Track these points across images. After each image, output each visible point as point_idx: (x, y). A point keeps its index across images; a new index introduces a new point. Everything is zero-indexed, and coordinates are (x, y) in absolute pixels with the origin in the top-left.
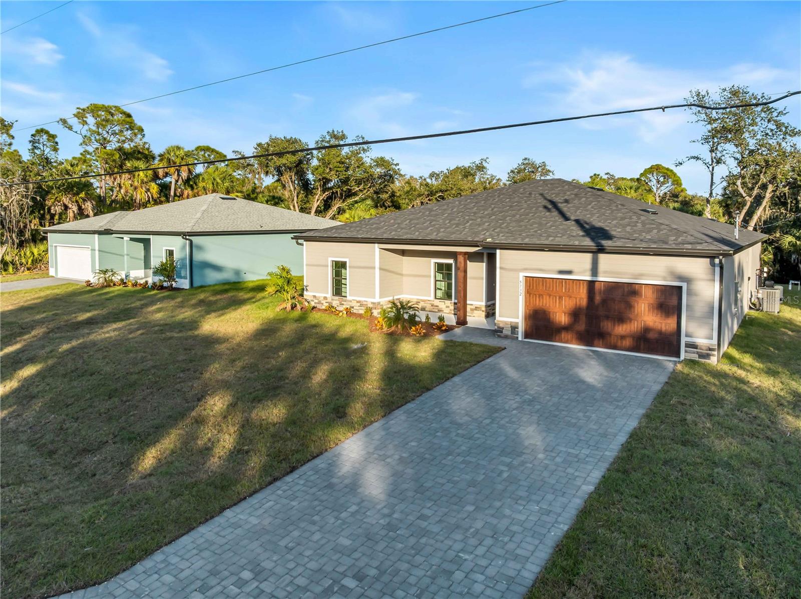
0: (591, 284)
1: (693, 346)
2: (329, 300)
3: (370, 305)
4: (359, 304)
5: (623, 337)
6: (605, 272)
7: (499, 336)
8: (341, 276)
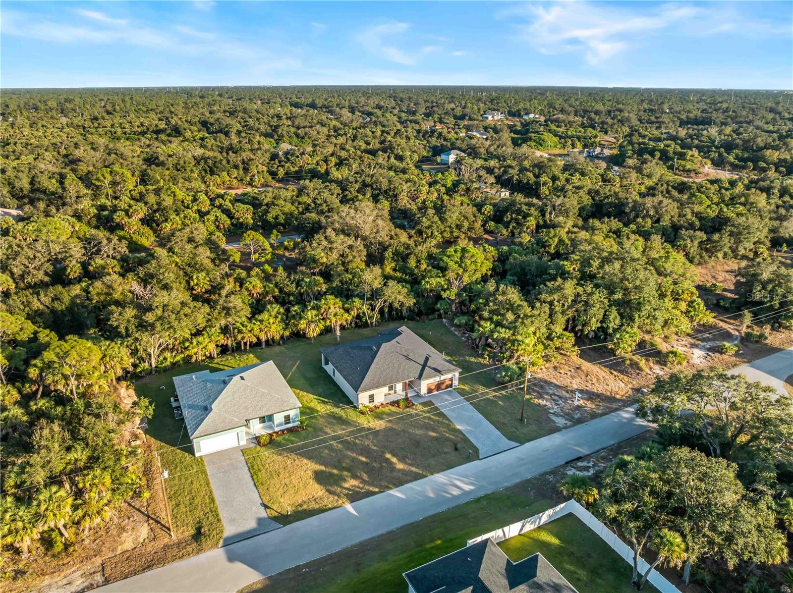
1: (455, 385)
3: (382, 402)
5: (444, 387)
8: (372, 398)
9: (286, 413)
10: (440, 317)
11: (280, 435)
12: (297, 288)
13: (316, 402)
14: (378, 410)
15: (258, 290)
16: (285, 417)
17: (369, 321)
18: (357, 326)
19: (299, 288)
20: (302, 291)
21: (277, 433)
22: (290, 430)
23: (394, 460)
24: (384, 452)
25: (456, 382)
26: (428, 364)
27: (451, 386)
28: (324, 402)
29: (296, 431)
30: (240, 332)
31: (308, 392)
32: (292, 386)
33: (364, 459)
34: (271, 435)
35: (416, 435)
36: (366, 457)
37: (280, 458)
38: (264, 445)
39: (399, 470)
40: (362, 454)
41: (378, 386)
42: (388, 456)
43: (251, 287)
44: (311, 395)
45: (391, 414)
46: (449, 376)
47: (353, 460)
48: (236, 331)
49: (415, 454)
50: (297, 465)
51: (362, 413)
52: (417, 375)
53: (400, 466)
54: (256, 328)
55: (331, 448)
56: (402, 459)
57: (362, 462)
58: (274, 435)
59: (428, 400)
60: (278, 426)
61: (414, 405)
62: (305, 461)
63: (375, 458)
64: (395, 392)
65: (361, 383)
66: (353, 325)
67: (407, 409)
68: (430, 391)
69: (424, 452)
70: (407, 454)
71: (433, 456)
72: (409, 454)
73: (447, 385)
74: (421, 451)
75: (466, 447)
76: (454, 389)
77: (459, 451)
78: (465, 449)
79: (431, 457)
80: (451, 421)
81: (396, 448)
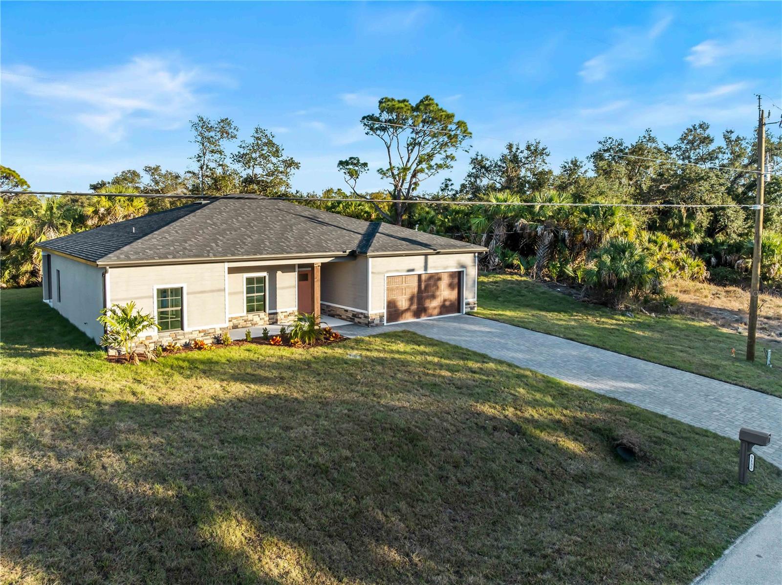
0: (420, 276)
1: (468, 304)
2: (154, 339)
3: (218, 332)
4: (202, 334)
5: (435, 308)
6: (431, 268)
7: (372, 326)
8: (171, 306)
14: (199, 355)
26: (382, 230)
27: (456, 305)
46: (449, 262)
52: (351, 247)
59: (397, 329)
61: (346, 339)
64: (274, 322)
65: (129, 243)
67: (322, 349)
68: (394, 310)
69: (460, 482)
70: (358, 500)
71: (526, 501)
72: (368, 501)
73: (445, 301)
74: (443, 479)
75: (671, 439)
76: (468, 314)
77: (645, 459)
78: (670, 444)
79: (516, 507)
80: (518, 367)
81: (282, 467)
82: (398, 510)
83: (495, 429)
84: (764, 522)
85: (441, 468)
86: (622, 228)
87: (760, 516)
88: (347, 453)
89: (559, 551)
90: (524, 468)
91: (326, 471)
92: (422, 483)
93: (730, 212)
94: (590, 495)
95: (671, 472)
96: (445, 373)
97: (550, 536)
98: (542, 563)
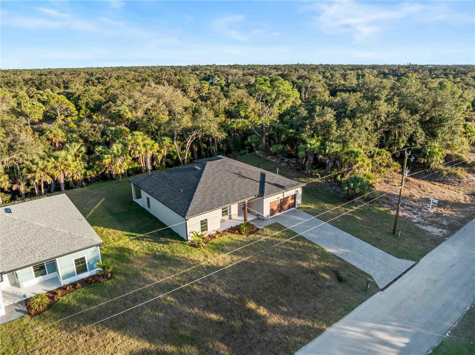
0: (281, 199)
1: (298, 204)
4: (213, 231)
5: (286, 208)
6: (285, 195)
7: (265, 220)
8: (204, 224)
9: (78, 255)
10: (251, 150)
11: (69, 292)
12: (102, 137)
13: (127, 239)
14: (215, 241)
15: (60, 139)
16: (77, 262)
17: (180, 159)
18: (168, 165)
19: (105, 137)
20: (108, 139)
21: (64, 288)
22: (85, 282)
23: (263, 311)
24: (242, 301)
25: (299, 201)
26: (266, 180)
27: (293, 205)
28: (138, 239)
29: (97, 281)
30: (29, 171)
31: (115, 228)
32: (92, 223)
33: (214, 316)
34: (54, 293)
35: (279, 267)
36: (216, 312)
37: (65, 335)
38: (38, 313)
39: (274, 327)
40: (207, 308)
41: (212, 208)
42: (252, 305)
43: (51, 136)
44: (120, 232)
45: (233, 245)
46: (292, 192)
47: (196, 320)
48: (25, 170)
49: (288, 296)
50: (97, 344)
51: (194, 245)
52: (257, 192)
53: (274, 319)
54: (50, 165)
55: (157, 306)
56: (273, 307)
57: (211, 321)
58: (59, 292)
59: (274, 221)
60: (64, 278)
61: (258, 229)
62: (111, 334)
63: (231, 311)
64: (230, 218)
65: (189, 205)
66: (164, 164)
67: (252, 236)
68: (272, 212)
69: (299, 290)
70: (276, 296)
71: (314, 295)
72: (278, 297)
73: (290, 204)
74: (295, 289)
75: (354, 275)
76: (298, 208)
77: (345, 281)
78: (353, 277)
79: (312, 297)
80: (315, 244)
81: (258, 289)
82: (285, 299)
83: (307, 272)
84: (367, 301)
85: (294, 287)
86: (361, 163)
87: (366, 300)
88: (271, 284)
89: (320, 309)
90: (314, 285)
91: (268, 290)
92: (290, 291)
93: (418, 134)
94: (330, 293)
95: (351, 286)
96: (292, 248)
97: (319, 305)
98: (316, 311)
